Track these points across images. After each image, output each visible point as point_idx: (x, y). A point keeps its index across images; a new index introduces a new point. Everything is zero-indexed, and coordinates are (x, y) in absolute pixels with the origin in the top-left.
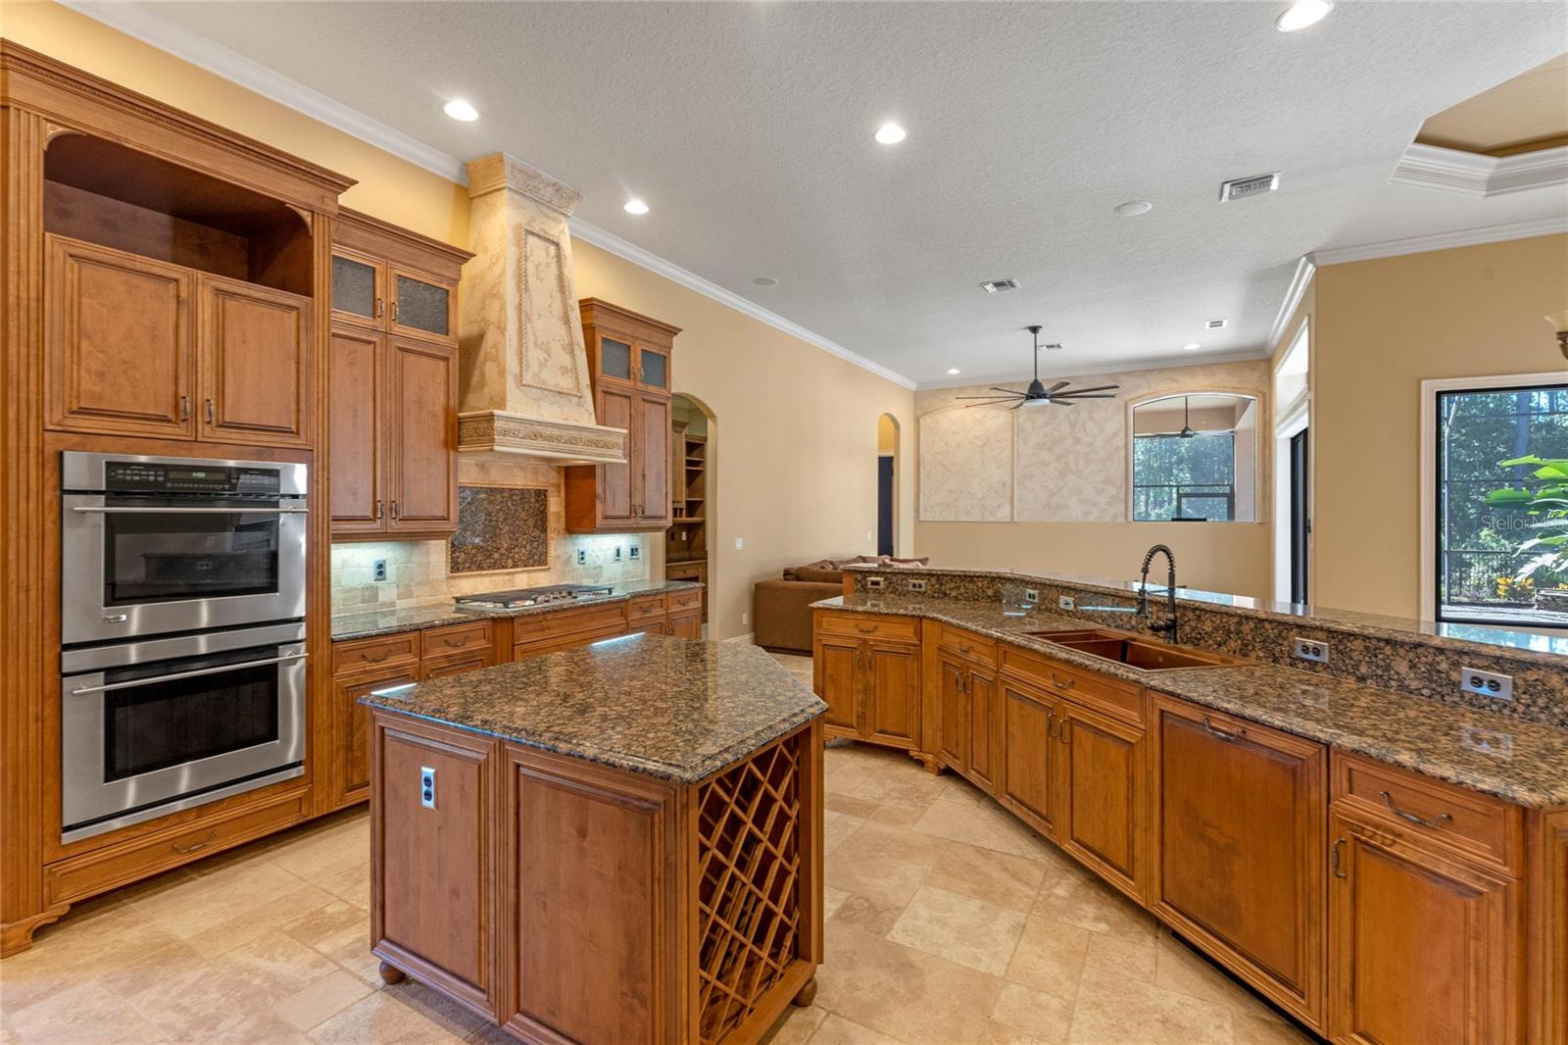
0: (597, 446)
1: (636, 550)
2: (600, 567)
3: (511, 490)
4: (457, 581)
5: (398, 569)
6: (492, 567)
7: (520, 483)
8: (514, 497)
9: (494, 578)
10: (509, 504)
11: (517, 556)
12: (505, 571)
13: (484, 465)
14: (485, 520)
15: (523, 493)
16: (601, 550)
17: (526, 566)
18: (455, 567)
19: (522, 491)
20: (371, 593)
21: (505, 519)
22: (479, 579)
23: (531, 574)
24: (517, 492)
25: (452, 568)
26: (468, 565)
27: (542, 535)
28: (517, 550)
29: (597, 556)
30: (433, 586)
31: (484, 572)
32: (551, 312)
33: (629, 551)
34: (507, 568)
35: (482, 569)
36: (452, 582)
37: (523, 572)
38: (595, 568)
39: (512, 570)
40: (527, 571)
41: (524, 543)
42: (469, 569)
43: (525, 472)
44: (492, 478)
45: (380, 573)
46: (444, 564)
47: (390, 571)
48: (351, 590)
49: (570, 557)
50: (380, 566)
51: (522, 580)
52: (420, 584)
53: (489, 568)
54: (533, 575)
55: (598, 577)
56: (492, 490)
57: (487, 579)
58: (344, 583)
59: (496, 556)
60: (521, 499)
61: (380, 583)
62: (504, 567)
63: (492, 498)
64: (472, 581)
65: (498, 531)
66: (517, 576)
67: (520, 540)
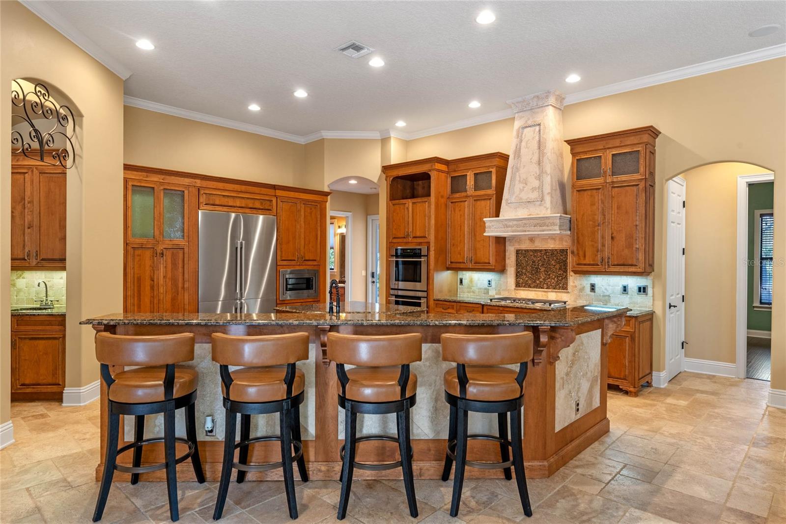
0: (540, 226)
1: (644, 288)
2: (609, 296)
3: (546, 250)
4: (519, 291)
5: (496, 283)
6: (536, 287)
7: (552, 246)
8: (548, 254)
9: (537, 292)
10: (545, 257)
11: (549, 283)
12: (542, 290)
13: (532, 239)
14: (532, 265)
15: (553, 252)
16: (609, 286)
17: (554, 289)
18: (518, 285)
19: (552, 250)
20: (487, 291)
21: (543, 265)
22: (529, 292)
23: (557, 293)
24: (549, 251)
25: (516, 285)
26: (524, 285)
27: (565, 274)
28: (549, 280)
29: (606, 289)
30: (509, 292)
31: (530, 289)
32: (531, 162)
33: (636, 289)
34: (543, 288)
35: (531, 287)
36: (517, 291)
37: (552, 291)
38: (604, 296)
39: (546, 290)
40: (556, 292)
41: (553, 277)
42: (524, 287)
43: (555, 241)
44: (536, 245)
45: (489, 284)
46: (513, 283)
47: (493, 283)
48: (480, 289)
49: (584, 287)
50: (489, 281)
51: (552, 295)
52: (503, 290)
53: (534, 287)
54: (559, 294)
55: (607, 302)
56: (535, 250)
57: (534, 292)
58: (478, 285)
59: (538, 282)
60: (552, 254)
61: (490, 288)
62: (542, 288)
63: (535, 254)
64: (526, 292)
65: (539, 270)
66: (549, 293)
67: (551, 275)
